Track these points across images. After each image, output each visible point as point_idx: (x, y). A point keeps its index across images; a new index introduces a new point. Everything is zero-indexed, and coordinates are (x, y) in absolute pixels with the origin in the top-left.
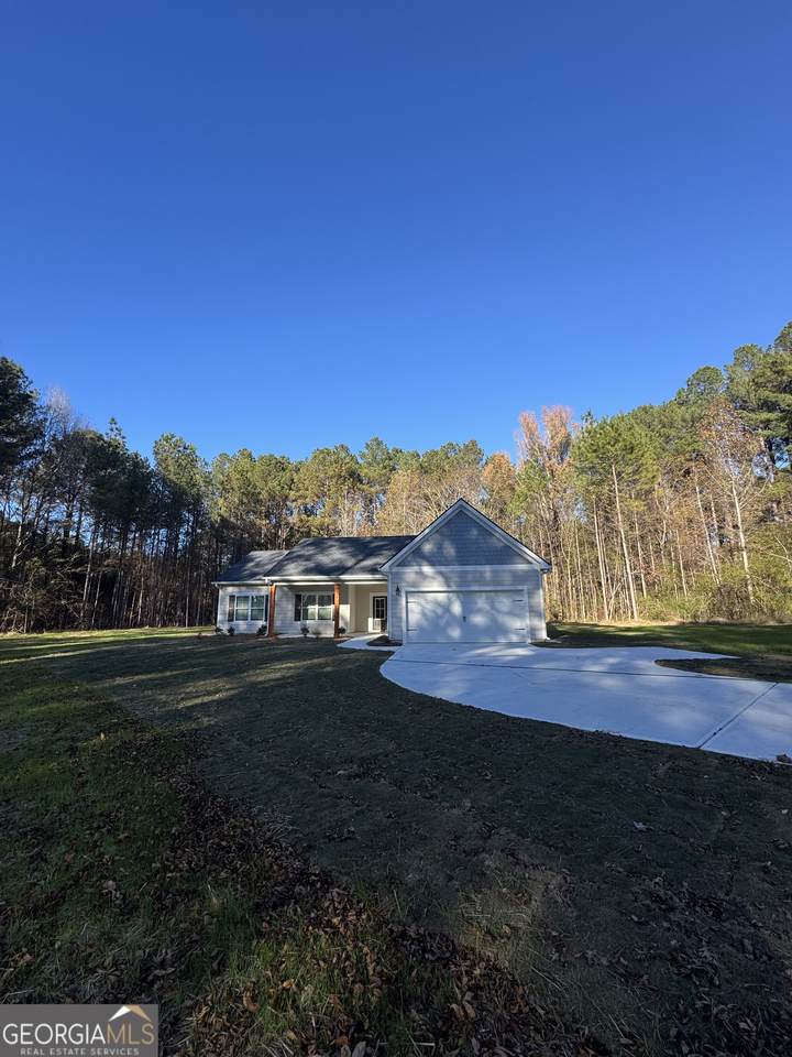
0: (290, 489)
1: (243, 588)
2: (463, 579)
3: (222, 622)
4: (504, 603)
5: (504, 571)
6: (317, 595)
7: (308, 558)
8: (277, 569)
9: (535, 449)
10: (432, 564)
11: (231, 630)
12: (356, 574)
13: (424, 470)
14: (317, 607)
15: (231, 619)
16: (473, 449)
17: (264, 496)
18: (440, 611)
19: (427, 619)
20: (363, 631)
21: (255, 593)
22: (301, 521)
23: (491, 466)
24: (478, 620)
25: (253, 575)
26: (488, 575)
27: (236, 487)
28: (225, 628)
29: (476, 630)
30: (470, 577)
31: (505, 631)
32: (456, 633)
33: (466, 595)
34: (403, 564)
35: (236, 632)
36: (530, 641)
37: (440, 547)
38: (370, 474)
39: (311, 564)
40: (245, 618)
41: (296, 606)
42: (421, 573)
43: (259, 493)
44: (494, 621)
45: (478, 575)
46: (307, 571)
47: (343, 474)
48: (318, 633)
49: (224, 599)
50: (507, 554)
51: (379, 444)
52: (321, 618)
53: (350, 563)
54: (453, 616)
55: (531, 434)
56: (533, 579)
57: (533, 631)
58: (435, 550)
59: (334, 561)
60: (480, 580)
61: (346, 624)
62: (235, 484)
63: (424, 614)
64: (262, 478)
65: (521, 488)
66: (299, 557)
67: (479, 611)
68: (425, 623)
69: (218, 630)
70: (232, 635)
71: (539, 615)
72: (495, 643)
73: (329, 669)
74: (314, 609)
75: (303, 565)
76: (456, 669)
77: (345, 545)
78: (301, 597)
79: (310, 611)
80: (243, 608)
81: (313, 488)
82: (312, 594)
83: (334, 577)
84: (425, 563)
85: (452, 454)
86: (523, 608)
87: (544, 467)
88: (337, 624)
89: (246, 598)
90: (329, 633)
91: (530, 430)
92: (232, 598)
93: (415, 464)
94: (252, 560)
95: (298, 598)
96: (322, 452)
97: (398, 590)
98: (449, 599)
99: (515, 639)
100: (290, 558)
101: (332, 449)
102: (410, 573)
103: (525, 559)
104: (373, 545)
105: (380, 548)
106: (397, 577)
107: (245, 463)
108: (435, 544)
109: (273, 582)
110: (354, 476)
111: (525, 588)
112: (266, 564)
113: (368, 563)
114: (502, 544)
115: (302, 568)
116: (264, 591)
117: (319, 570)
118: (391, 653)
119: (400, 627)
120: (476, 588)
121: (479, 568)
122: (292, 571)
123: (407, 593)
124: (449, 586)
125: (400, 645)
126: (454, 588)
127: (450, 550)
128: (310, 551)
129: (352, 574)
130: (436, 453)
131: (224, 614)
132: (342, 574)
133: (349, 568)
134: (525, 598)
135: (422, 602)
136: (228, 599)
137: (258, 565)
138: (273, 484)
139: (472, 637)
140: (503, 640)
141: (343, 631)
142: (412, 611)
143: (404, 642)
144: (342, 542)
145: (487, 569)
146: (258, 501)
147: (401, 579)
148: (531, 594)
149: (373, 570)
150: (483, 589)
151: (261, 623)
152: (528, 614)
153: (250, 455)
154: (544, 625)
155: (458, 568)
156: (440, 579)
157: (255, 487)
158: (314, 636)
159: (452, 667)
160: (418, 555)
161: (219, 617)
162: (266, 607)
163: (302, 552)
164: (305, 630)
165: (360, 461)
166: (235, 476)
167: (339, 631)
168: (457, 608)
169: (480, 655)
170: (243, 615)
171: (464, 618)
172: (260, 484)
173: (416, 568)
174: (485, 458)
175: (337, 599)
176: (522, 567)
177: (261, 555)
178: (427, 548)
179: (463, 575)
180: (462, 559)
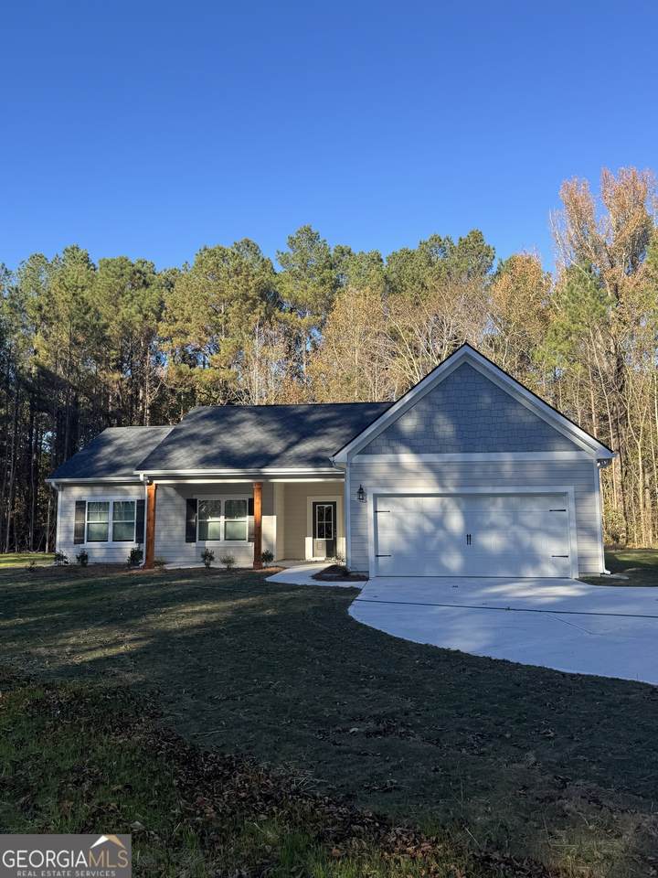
0: (159, 319)
1: (99, 490)
2: (467, 475)
3: (65, 544)
4: (534, 512)
5: (534, 463)
6: (223, 499)
7: (207, 440)
8: (157, 457)
9: (586, 249)
10: (416, 450)
11: (83, 557)
12: (290, 466)
13: (391, 287)
14: (222, 519)
15: (79, 540)
16: (475, 247)
17: (113, 331)
18: (428, 527)
19: (408, 540)
20: (300, 558)
21: (118, 498)
22: (180, 374)
23: (506, 278)
24: (492, 541)
25: (114, 468)
26: (507, 469)
27: (64, 316)
28: (70, 555)
29: (487, 558)
30: (478, 472)
31: (533, 558)
32: (454, 562)
33: (469, 500)
34: (367, 450)
35: (90, 561)
36: (576, 576)
37: (428, 422)
38: (298, 293)
39: (212, 450)
40: (103, 538)
41: (188, 517)
42: (397, 466)
43: (106, 326)
44: (517, 542)
45: (491, 468)
46: (207, 461)
47: (251, 293)
48: (229, 561)
49: (66, 506)
50: (542, 433)
51: (313, 238)
52: (231, 537)
53: (277, 447)
54: (451, 536)
55: (581, 218)
56: (584, 476)
57: (582, 559)
58: (422, 428)
59: (249, 445)
60: (495, 476)
61: (271, 546)
62: (62, 310)
63: (401, 530)
64: (109, 300)
65: (560, 319)
66: (192, 437)
67: (493, 527)
68: (403, 547)
69: (59, 557)
70: (84, 565)
71: (593, 534)
72: (518, 579)
73: (270, 612)
74: (217, 523)
75: (200, 451)
76: (467, 615)
77: (266, 418)
78: (195, 503)
79: (211, 526)
80: (98, 521)
81: (200, 318)
82: (214, 498)
83: (251, 471)
84: (403, 449)
85: (438, 258)
86: (564, 523)
87: (601, 279)
88: (258, 548)
89: (104, 505)
90: (245, 561)
91: (579, 212)
92: (80, 505)
93: (376, 277)
94: (109, 442)
95: (191, 505)
96: (212, 253)
97: (361, 492)
98: (444, 508)
99: (551, 572)
100: (176, 440)
101: (229, 247)
102: (379, 464)
103: (573, 443)
104: (313, 417)
105: (324, 423)
106: (359, 470)
107: (76, 273)
108: (421, 417)
109: (152, 478)
110: (269, 297)
111: (570, 489)
112: (136, 449)
113: (307, 447)
114: (531, 419)
115: (198, 456)
116: (134, 494)
117: (227, 459)
118: (356, 591)
119: (364, 550)
120: (489, 490)
121: (493, 456)
122: (183, 461)
123: (376, 496)
124: (442, 485)
125: (367, 579)
126: (452, 490)
127: (445, 428)
128: (208, 428)
129: (281, 466)
130: (411, 255)
131: (68, 531)
132: (266, 465)
133: (277, 456)
134: (571, 506)
135: (400, 511)
136: (73, 507)
137: (120, 451)
138: (128, 311)
139: (481, 568)
140: (530, 573)
141: (268, 557)
142: (384, 527)
143: (372, 575)
144: (259, 414)
145: (507, 457)
146: (104, 340)
147: (366, 475)
148: (579, 500)
149: (316, 460)
150: (498, 490)
151: (130, 546)
152: (573, 533)
153: (86, 260)
154: (600, 551)
155: (458, 457)
156: (430, 476)
157: (98, 315)
158: (224, 566)
159: (458, 611)
160: (394, 436)
161: (60, 537)
162: (139, 518)
163: (195, 430)
164: (207, 556)
165: (278, 269)
166: (62, 296)
167: (261, 558)
168: (456, 522)
169: (499, 595)
170: (100, 534)
171: (469, 537)
172: (105, 310)
173: (389, 457)
174: (496, 263)
175: (257, 507)
176: (564, 455)
177: (124, 435)
178: (409, 424)
179: (466, 469)
180: (466, 442)
